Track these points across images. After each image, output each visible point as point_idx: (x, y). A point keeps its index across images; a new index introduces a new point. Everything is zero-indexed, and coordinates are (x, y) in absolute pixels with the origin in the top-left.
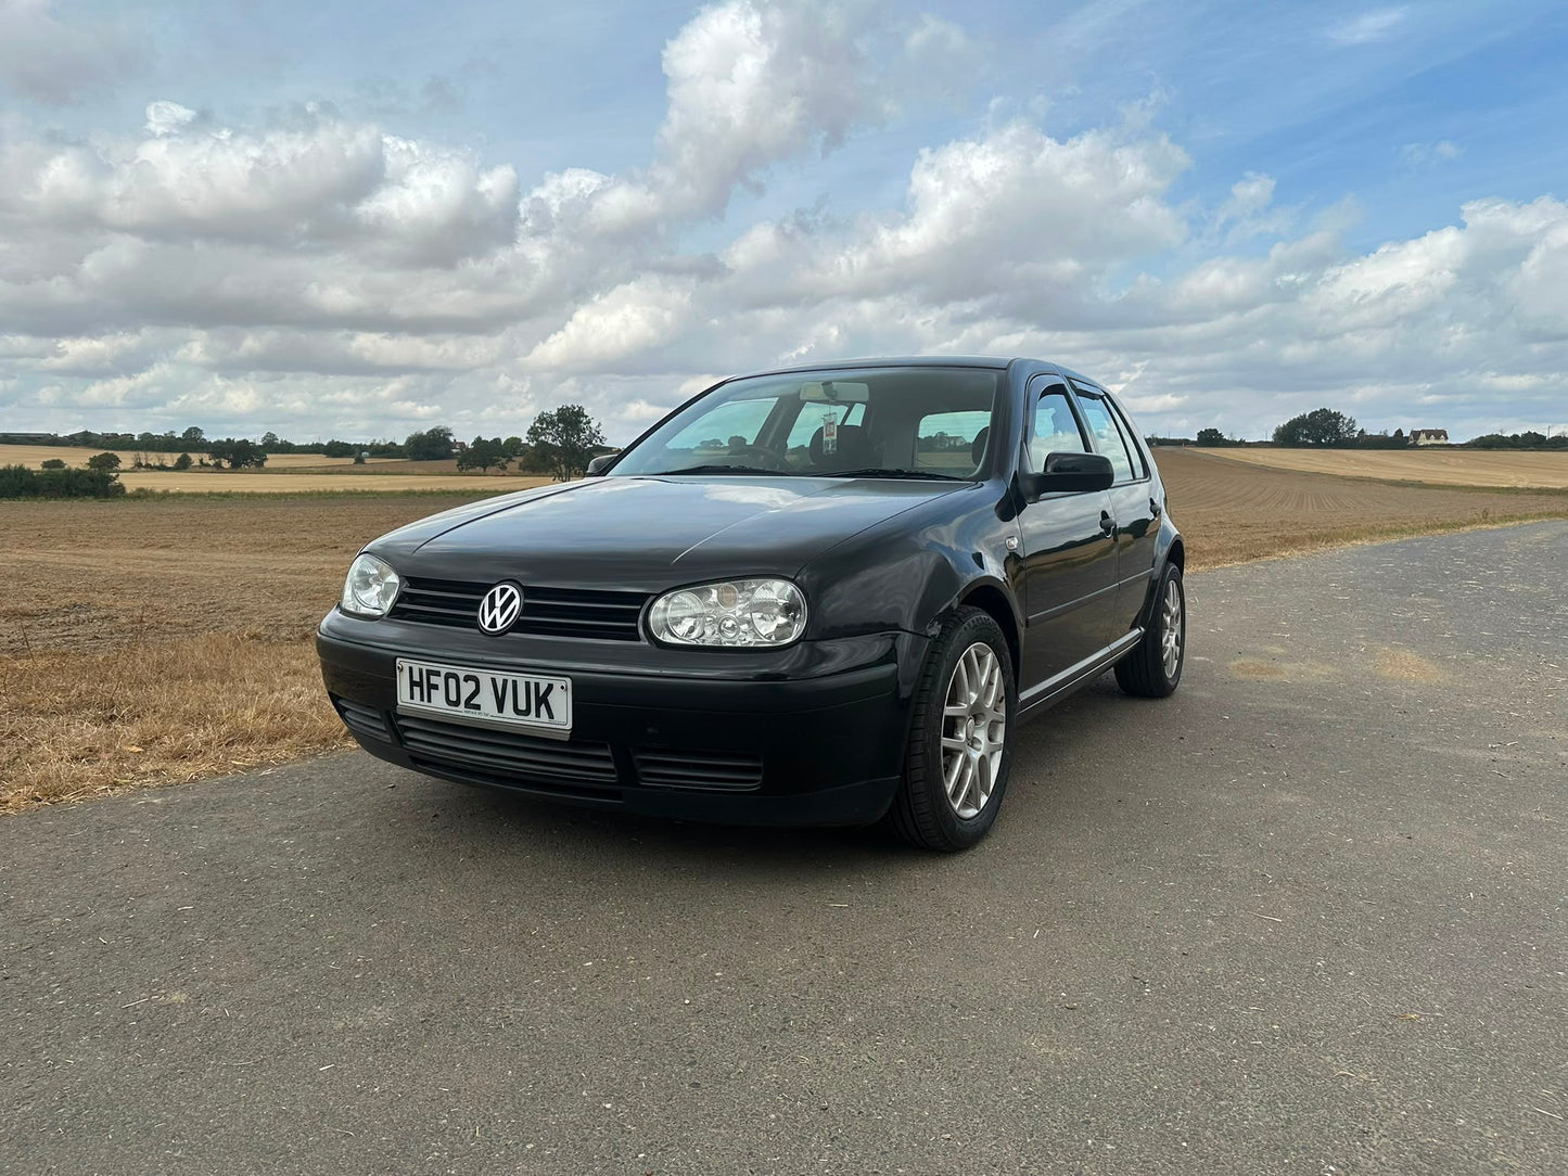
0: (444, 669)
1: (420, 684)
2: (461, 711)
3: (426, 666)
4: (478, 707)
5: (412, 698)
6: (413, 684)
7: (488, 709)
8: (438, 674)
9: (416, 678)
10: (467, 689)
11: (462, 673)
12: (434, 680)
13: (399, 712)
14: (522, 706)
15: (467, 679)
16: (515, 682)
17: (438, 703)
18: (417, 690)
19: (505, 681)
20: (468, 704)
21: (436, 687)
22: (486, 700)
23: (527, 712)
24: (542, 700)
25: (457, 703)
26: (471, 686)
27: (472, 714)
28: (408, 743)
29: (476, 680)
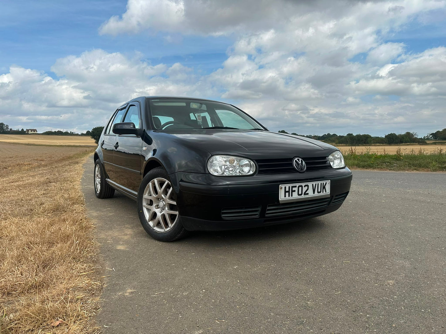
0: (298, 185)
1: (289, 192)
2: (303, 196)
3: (291, 185)
4: (308, 194)
5: (285, 196)
6: (286, 192)
7: (311, 194)
8: (296, 187)
9: (287, 190)
10: (305, 189)
11: (303, 184)
12: (294, 189)
13: (280, 203)
14: (319, 191)
15: (305, 186)
16: (318, 184)
17: (295, 196)
18: (287, 194)
19: (316, 184)
20: (305, 194)
21: (295, 191)
22: (310, 192)
23: (320, 192)
24: (324, 188)
25: (301, 194)
26: (307, 187)
27: (307, 196)
28: (266, 215)
29: (308, 186)
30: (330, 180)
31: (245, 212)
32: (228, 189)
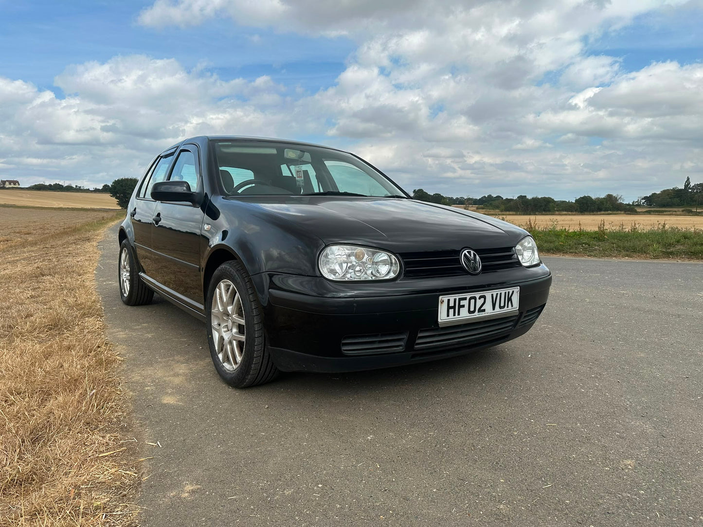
0: (468, 296)
1: (454, 307)
2: (477, 315)
3: (458, 297)
4: (484, 310)
5: (448, 316)
6: (449, 308)
7: (489, 310)
8: (465, 299)
9: (452, 304)
10: (479, 302)
11: (477, 295)
12: (462, 303)
13: (440, 326)
14: (502, 305)
15: (480, 298)
16: (501, 294)
17: (464, 314)
18: (451, 311)
19: (497, 294)
20: (480, 310)
21: (463, 306)
22: (488, 307)
23: (504, 307)
24: (510, 299)
25: (474, 312)
26: (483, 300)
27: (483, 314)
28: (415, 347)
29: (484, 297)
30: (519, 287)
31: (380, 342)
32: (355, 304)
